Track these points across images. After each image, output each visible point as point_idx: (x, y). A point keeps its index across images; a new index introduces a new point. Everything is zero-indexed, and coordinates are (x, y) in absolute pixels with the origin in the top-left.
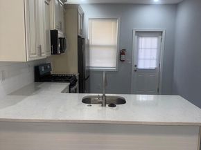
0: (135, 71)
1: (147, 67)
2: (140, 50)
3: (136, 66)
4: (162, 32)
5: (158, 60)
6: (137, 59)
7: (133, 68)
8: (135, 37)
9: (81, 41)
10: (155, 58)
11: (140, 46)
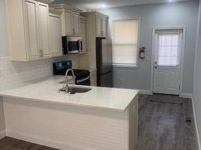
0: (156, 67)
1: (168, 64)
3: (156, 63)
4: (183, 29)
6: (158, 56)
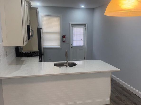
2: (74, 35)
3: (72, 45)
4: (86, 25)
5: (84, 41)
6: (73, 41)
7: (71, 46)
8: (71, 27)
9: (39, 30)
10: (83, 39)
11: (74, 33)
